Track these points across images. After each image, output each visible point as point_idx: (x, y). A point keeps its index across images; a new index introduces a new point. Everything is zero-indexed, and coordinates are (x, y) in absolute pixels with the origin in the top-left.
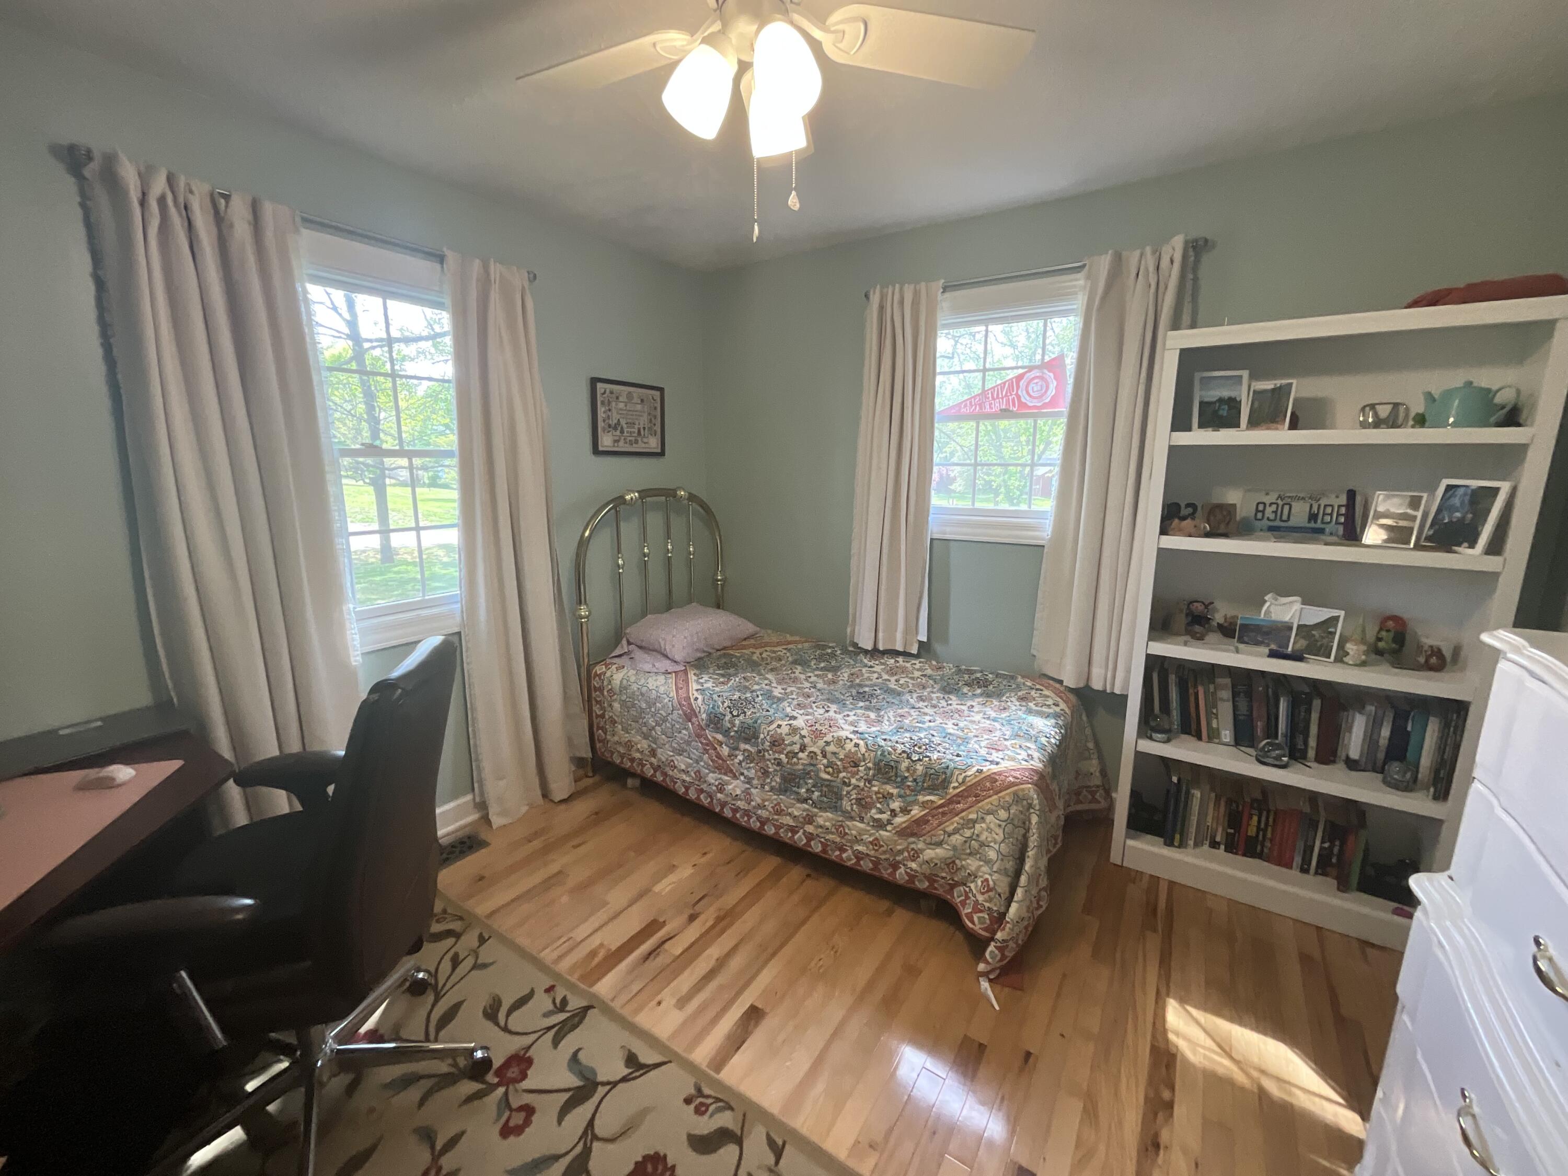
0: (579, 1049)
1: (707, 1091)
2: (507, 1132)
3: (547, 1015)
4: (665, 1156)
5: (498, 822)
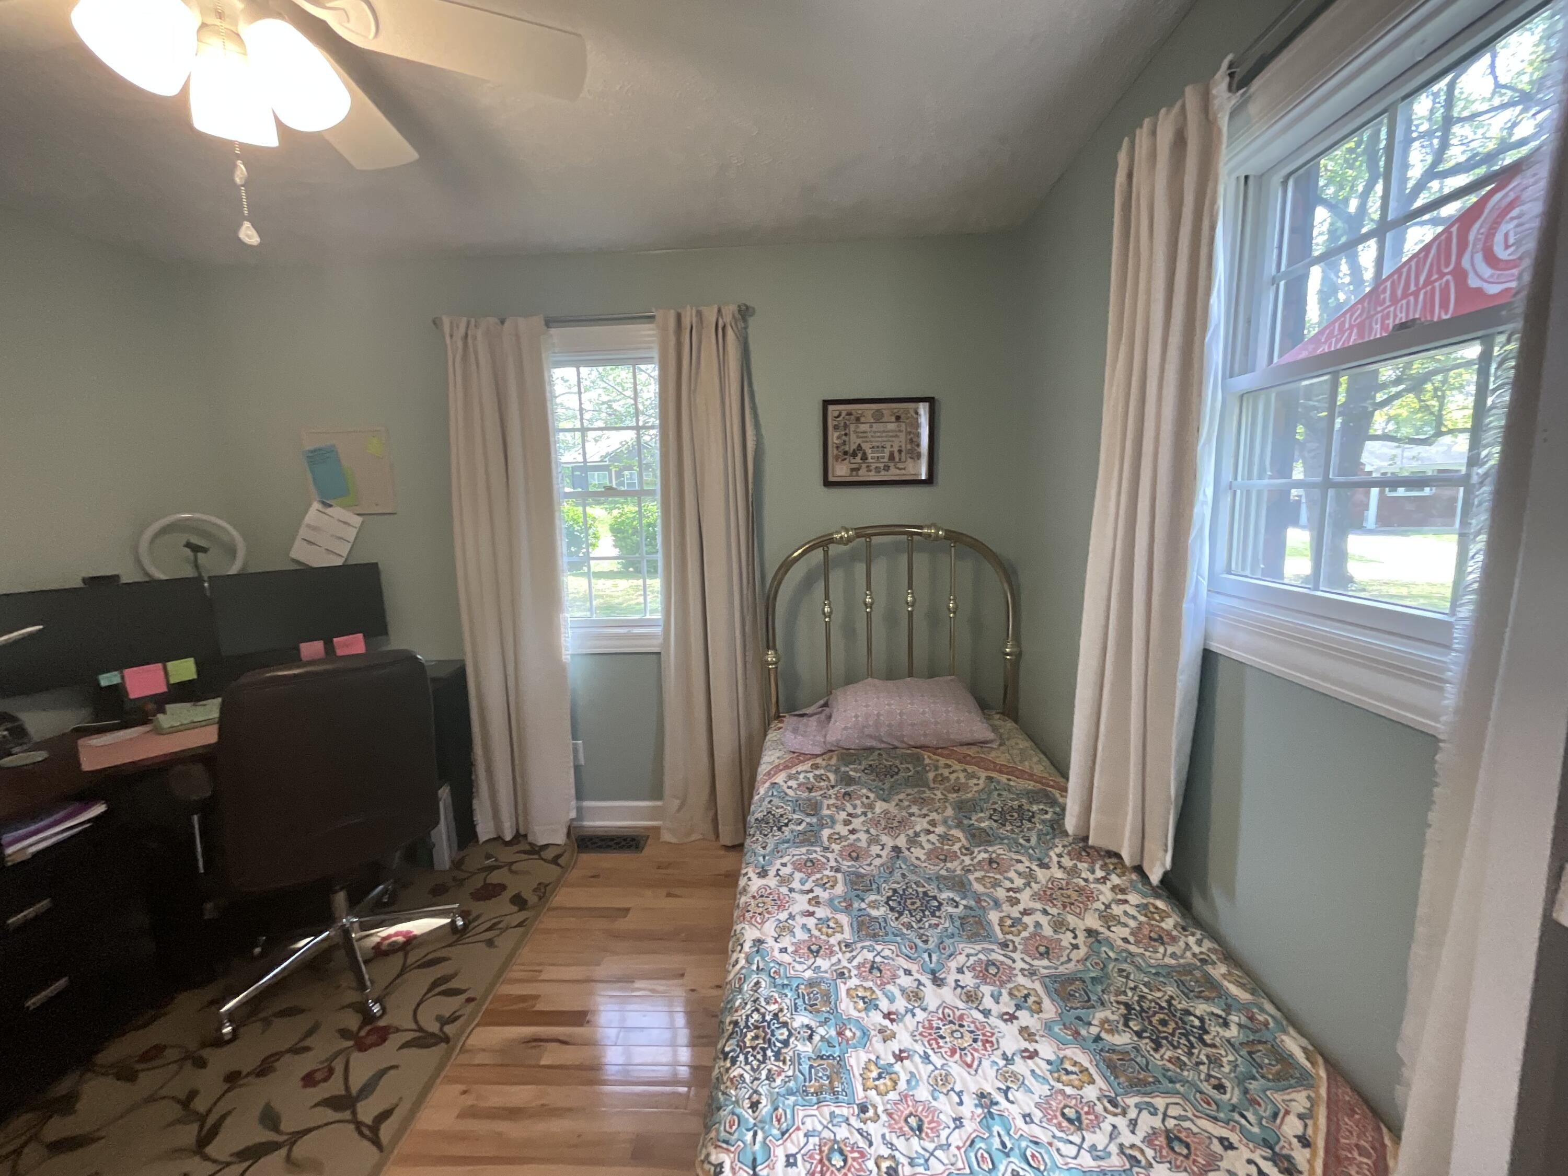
0: (396, 1067)
2: (308, 1077)
3: (437, 1018)
5: (667, 837)
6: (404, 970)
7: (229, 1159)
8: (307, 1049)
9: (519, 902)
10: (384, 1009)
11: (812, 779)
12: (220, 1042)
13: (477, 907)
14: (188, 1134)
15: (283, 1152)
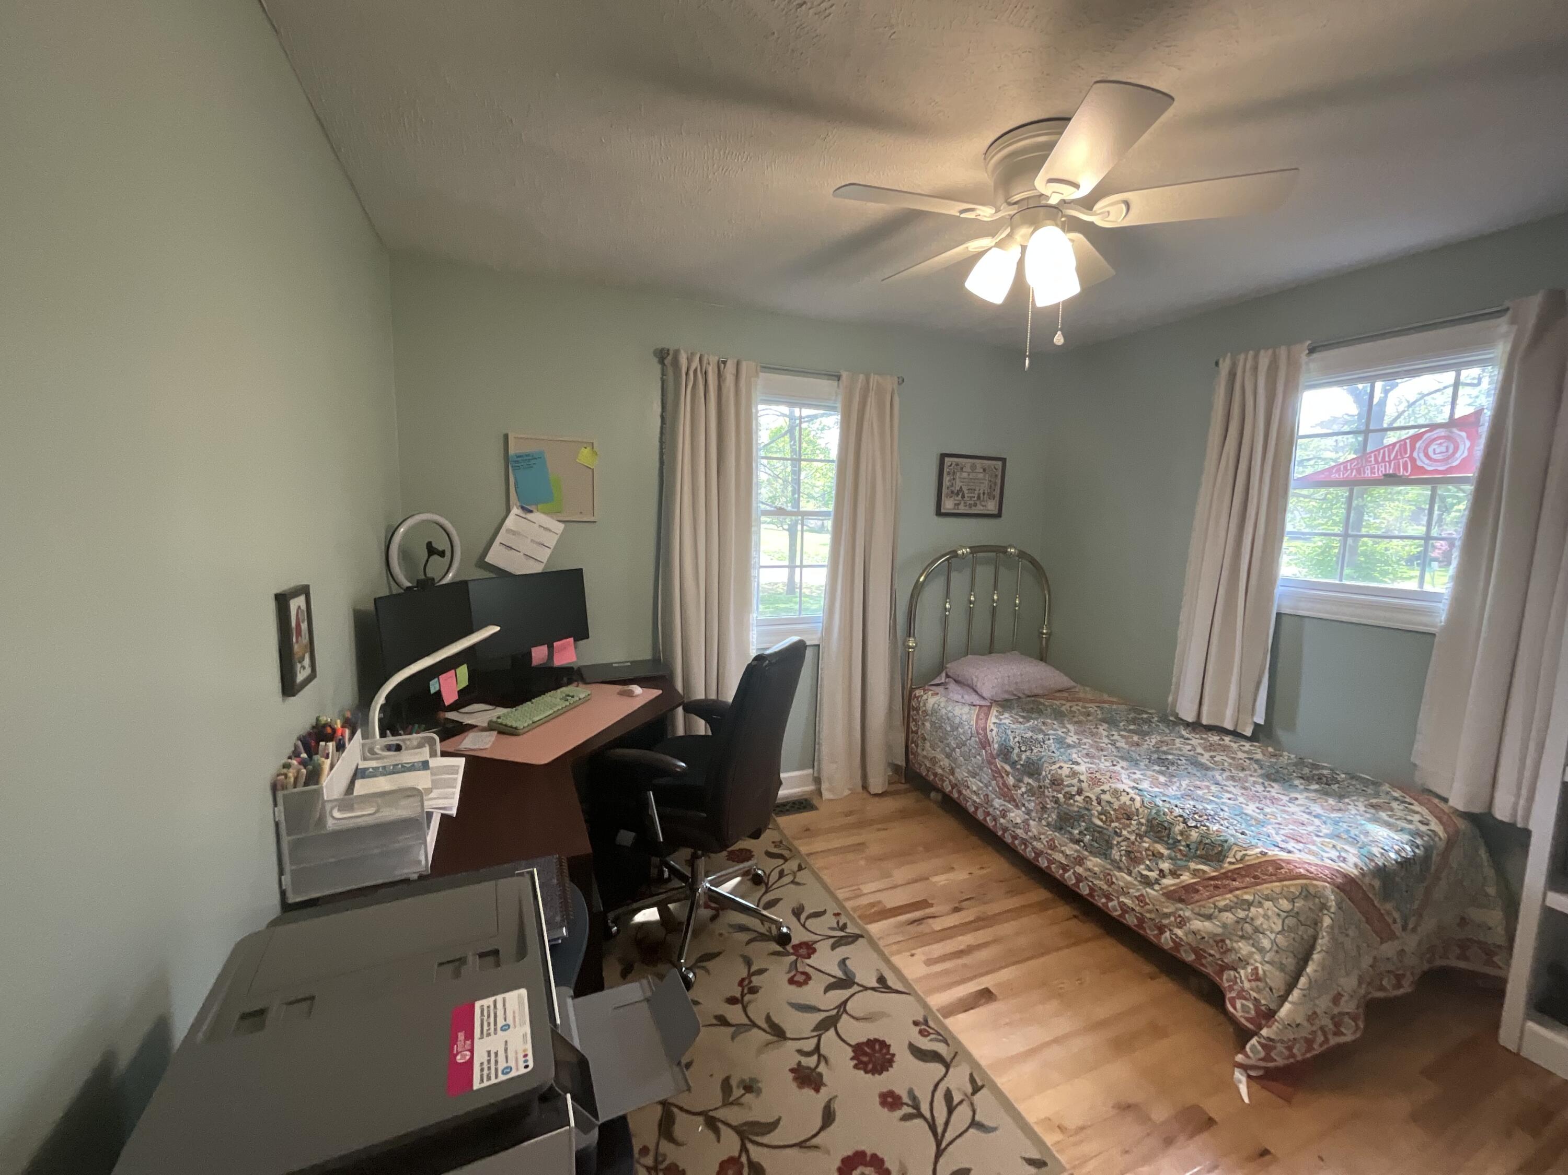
0: (848, 958)
1: (931, 1023)
2: (791, 981)
3: (832, 929)
4: (889, 1046)
5: (826, 795)
7: (815, 1034)
8: (763, 970)
9: (772, 855)
14: (758, 1036)
15: (845, 1017)
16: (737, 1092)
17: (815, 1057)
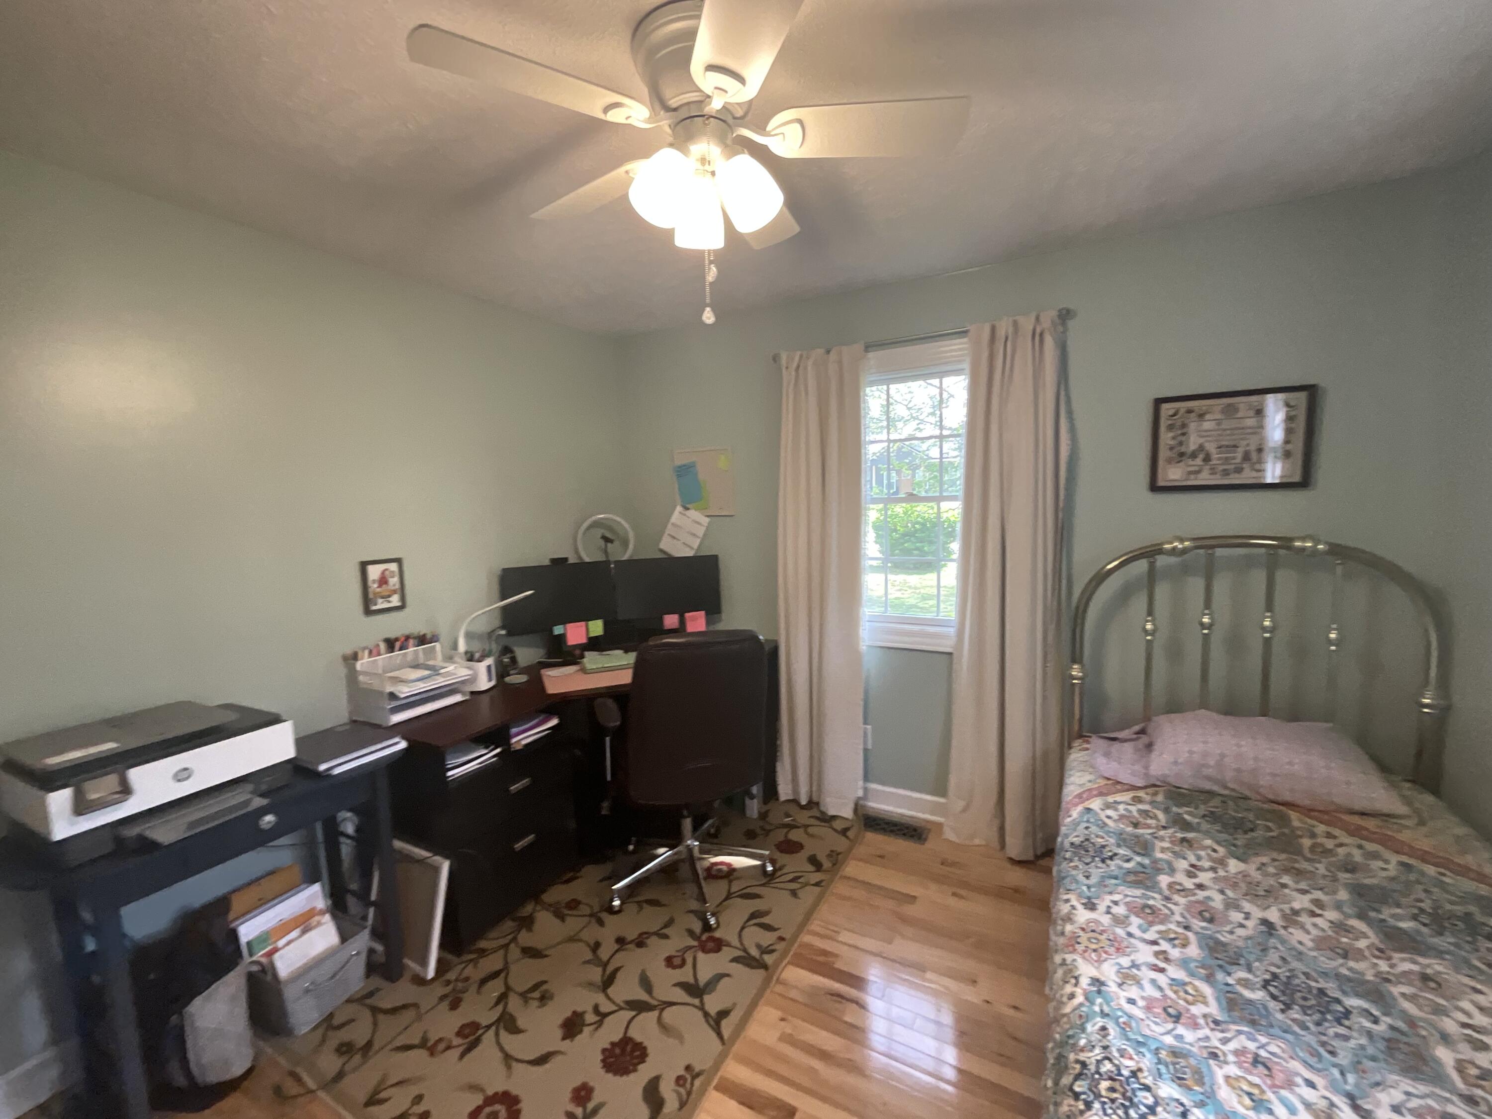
0: (728, 975)
1: (697, 1082)
2: (668, 959)
3: (758, 946)
4: (644, 1062)
5: (949, 835)
6: (728, 897)
7: (622, 1004)
8: (666, 937)
9: (813, 861)
10: (718, 922)
11: (1135, 814)
12: (611, 910)
13: (783, 859)
14: (596, 974)
15: (656, 1013)
16: (536, 994)
17: (598, 1018)
